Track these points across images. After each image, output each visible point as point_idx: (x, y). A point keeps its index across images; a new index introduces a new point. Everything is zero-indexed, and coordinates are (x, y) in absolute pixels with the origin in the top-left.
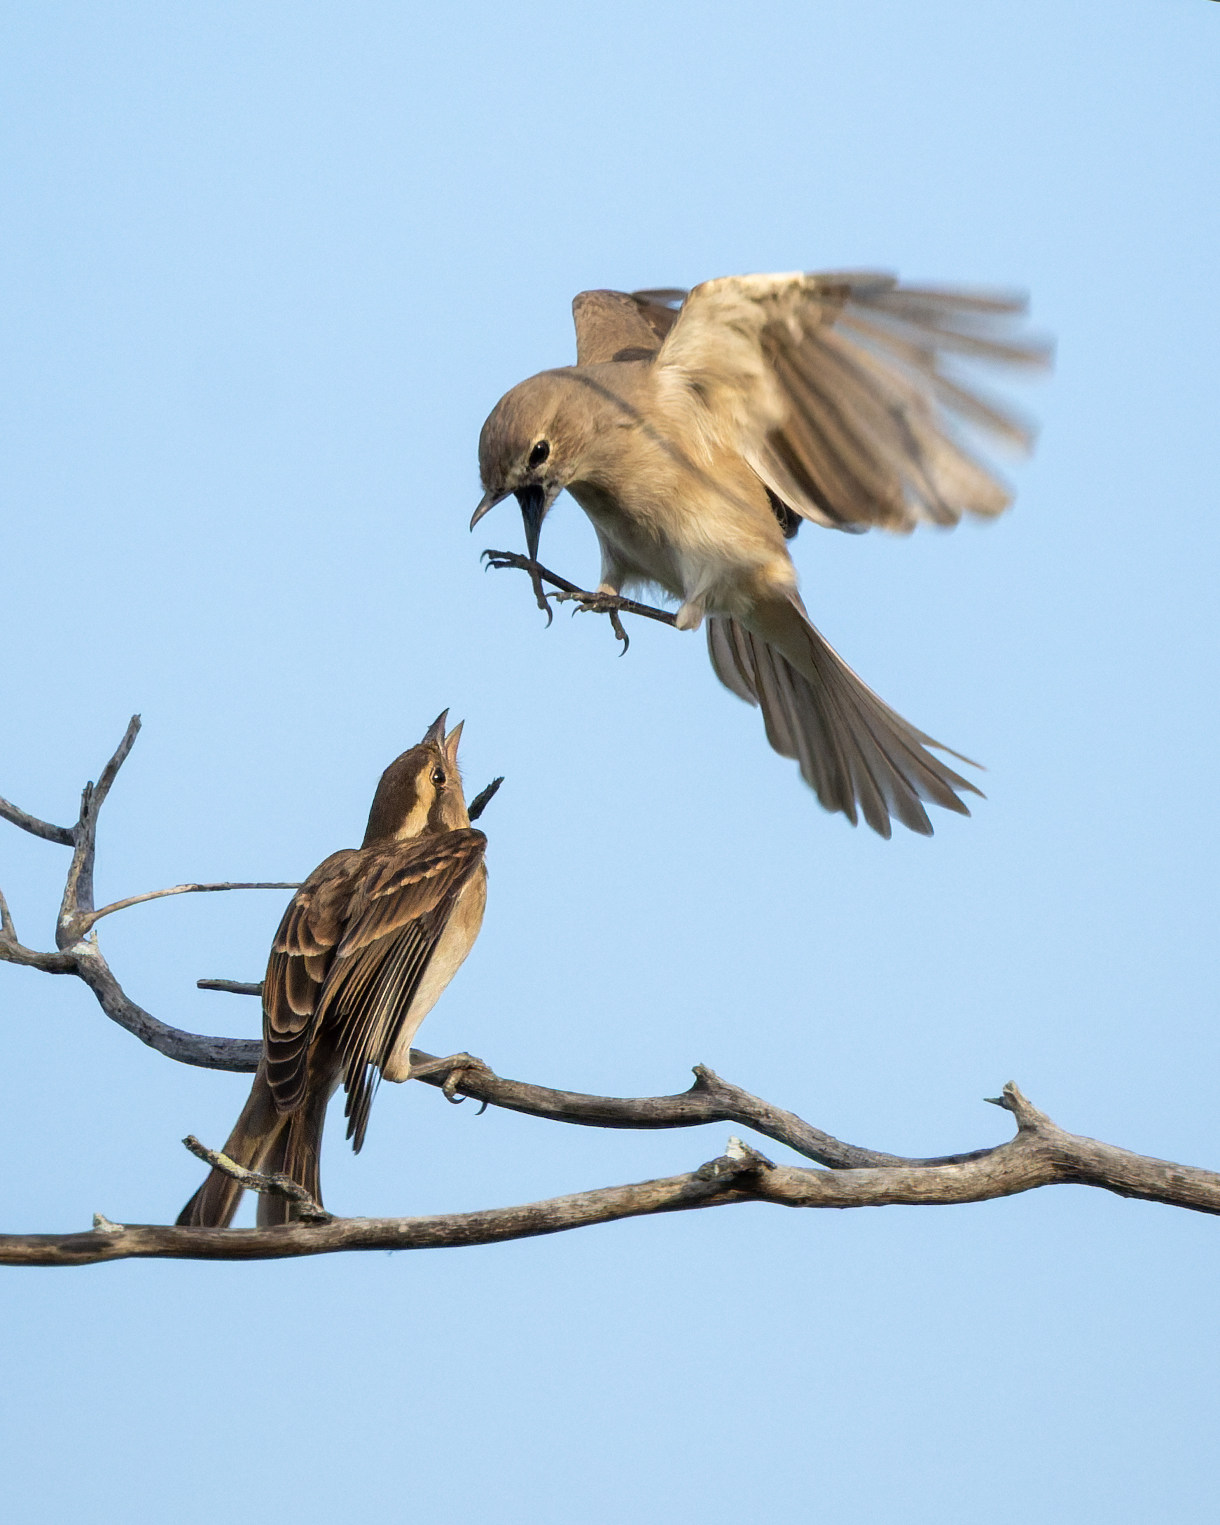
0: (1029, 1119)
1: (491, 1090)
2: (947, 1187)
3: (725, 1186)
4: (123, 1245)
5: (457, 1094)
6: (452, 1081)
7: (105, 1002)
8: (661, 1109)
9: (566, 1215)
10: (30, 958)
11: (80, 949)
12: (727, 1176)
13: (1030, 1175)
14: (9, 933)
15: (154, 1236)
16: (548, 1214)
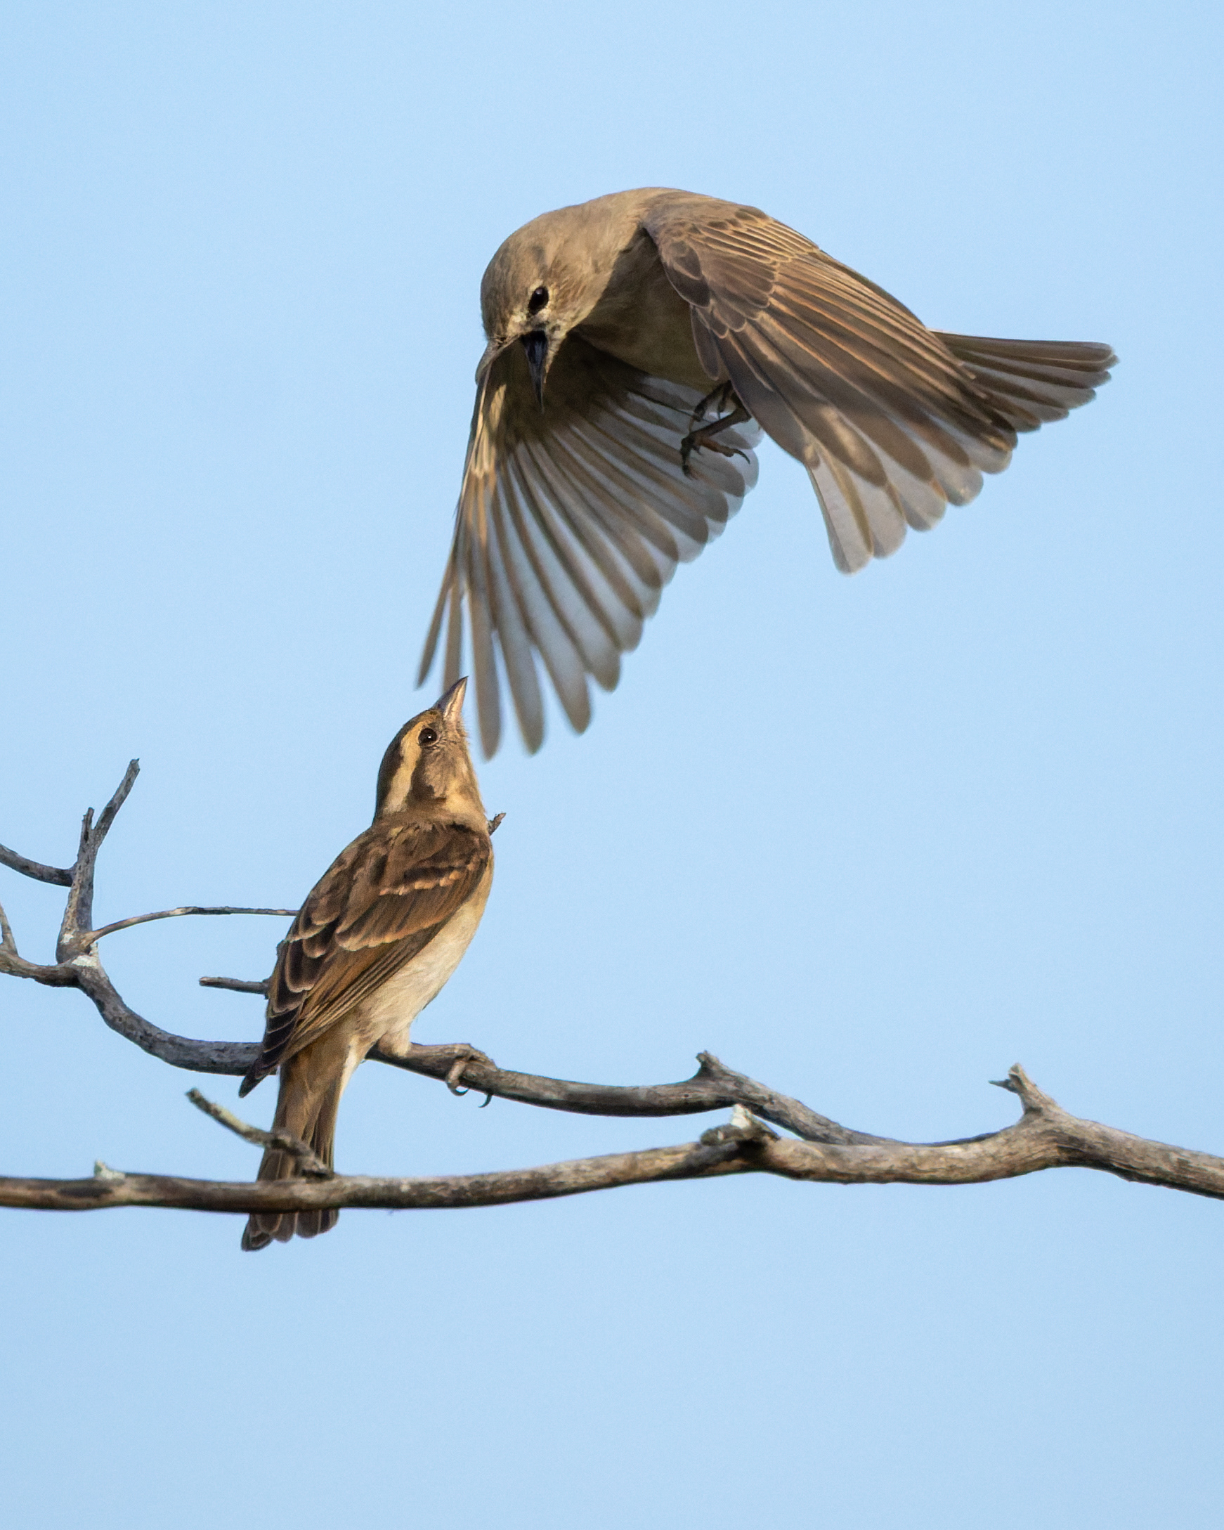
0: (1036, 1102)
1: (494, 1082)
2: (951, 1167)
3: (730, 1156)
4: (123, 1192)
5: (460, 1086)
6: (456, 1072)
7: (105, 1013)
8: (665, 1096)
9: (568, 1180)
10: (32, 971)
11: (82, 961)
12: (731, 1145)
13: (1035, 1157)
14: (9, 946)
15: (154, 1185)
16: (552, 1178)
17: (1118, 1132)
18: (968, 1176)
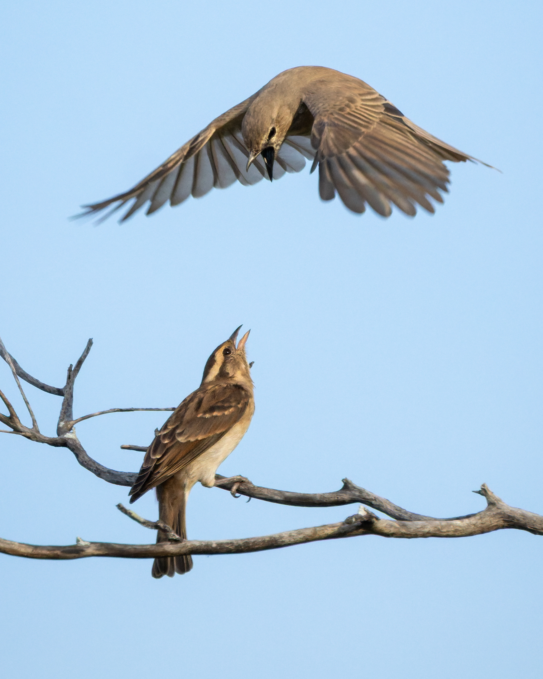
0: (492, 500)
1: (252, 491)
2: (456, 530)
3: (358, 527)
4: (90, 551)
5: (237, 494)
6: (235, 488)
7: (79, 459)
8: (328, 498)
9: (287, 540)
10: (46, 440)
11: (68, 435)
12: (359, 523)
13: (493, 525)
14: (36, 429)
15: (103, 547)
16: (279, 539)
17: (530, 513)
18: (464, 534)
